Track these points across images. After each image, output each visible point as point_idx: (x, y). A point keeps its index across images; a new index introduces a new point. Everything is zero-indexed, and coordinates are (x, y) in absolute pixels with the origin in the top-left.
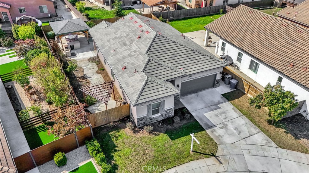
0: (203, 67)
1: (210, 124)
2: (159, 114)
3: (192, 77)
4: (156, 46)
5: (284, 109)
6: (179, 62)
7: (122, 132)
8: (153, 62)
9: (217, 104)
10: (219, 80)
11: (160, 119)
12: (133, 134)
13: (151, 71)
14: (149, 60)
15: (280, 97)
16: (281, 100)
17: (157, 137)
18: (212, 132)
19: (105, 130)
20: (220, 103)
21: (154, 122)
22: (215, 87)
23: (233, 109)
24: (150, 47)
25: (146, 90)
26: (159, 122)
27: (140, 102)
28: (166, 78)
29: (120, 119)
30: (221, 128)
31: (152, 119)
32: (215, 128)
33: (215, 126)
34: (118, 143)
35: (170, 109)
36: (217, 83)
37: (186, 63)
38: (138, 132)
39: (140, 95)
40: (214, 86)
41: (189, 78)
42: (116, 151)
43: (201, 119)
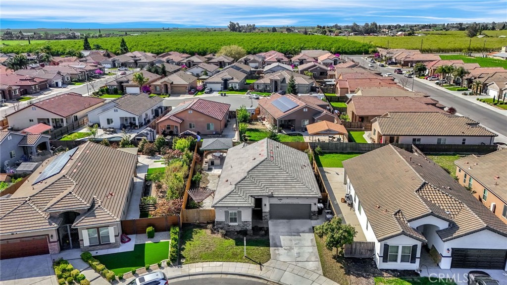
0: (294, 193)
1: (278, 244)
2: (236, 224)
3: (282, 201)
4: (259, 168)
5: (334, 238)
6: (273, 185)
7: (204, 231)
8: (248, 179)
9: (300, 233)
10: (314, 212)
11: (238, 229)
12: (210, 234)
13: (242, 186)
14: (246, 177)
15: (336, 228)
16: (336, 230)
17: (226, 241)
18: (275, 250)
19: (192, 226)
20: (303, 232)
21: (232, 231)
22: (312, 220)
23: (312, 240)
24: (255, 167)
25: (227, 198)
26: (237, 232)
27: (217, 205)
28: (252, 194)
29: (208, 222)
30: (285, 249)
31: (229, 226)
32: (280, 248)
33: (281, 247)
34: (195, 237)
35: (247, 222)
36: (312, 214)
37: (280, 187)
38: (215, 233)
39: (221, 200)
40: (310, 218)
41: (279, 201)
42: (190, 240)
43: (274, 239)
